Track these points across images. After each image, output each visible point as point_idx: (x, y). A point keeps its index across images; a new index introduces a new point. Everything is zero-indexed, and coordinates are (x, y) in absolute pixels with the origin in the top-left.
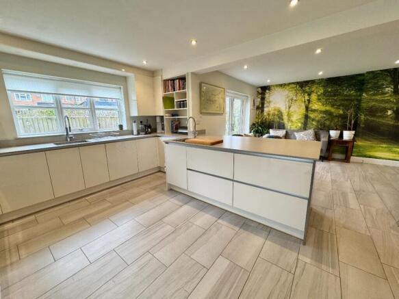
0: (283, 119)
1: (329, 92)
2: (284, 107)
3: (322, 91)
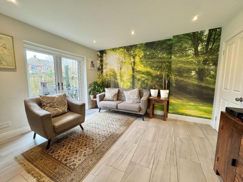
0: (117, 79)
1: (148, 55)
2: (117, 68)
3: (143, 55)
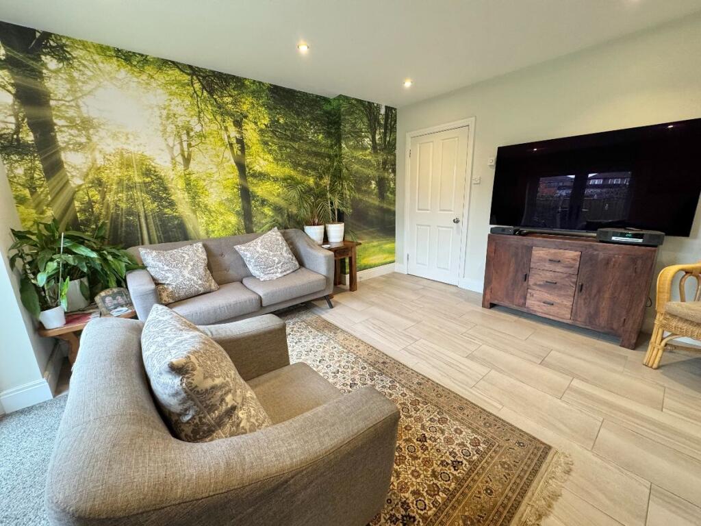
1: (283, 127)
2: (167, 156)
3: (267, 121)
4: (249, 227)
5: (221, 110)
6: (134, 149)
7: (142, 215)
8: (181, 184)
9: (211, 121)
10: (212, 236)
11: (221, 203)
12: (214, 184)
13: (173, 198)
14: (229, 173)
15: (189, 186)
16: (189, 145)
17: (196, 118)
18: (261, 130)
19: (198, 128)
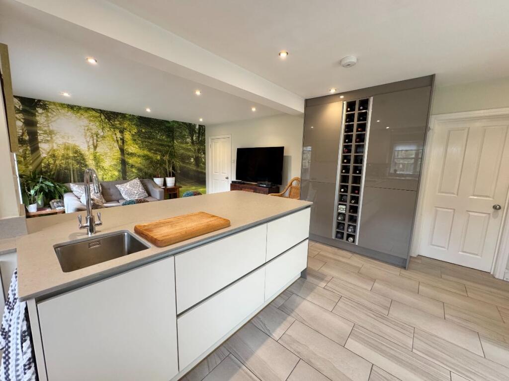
0: (86, 166)
2: (86, 146)
4: (124, 177)
5: (114, 127)
6: (71, 142)
7: (72, 170)
8: (91, 157)
9: (108, 131)
10: (105, 180)
11: (110, 166)
12: (108, 158)
13: (87, 163)
14: (115, 152)
15: (96, 158)
16: (97, 141)
17: (101, 130)
18: (133, 135)
19: (102, 134)
